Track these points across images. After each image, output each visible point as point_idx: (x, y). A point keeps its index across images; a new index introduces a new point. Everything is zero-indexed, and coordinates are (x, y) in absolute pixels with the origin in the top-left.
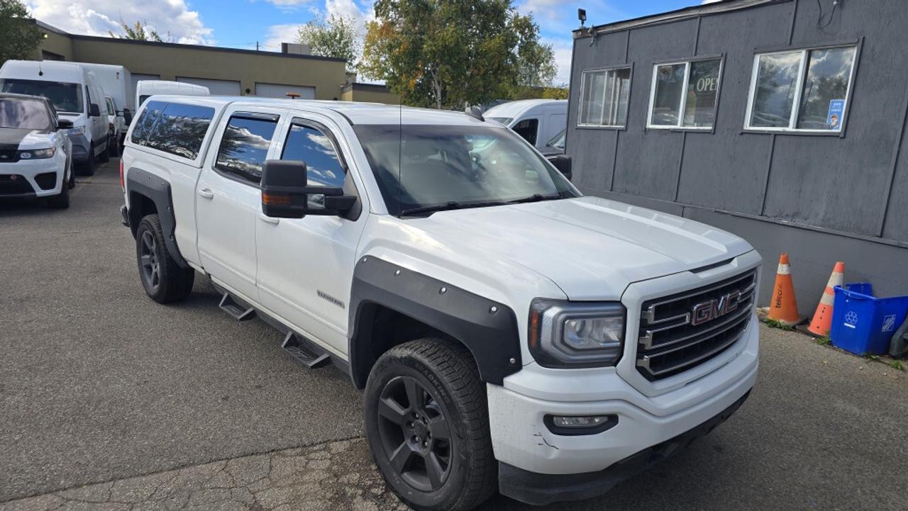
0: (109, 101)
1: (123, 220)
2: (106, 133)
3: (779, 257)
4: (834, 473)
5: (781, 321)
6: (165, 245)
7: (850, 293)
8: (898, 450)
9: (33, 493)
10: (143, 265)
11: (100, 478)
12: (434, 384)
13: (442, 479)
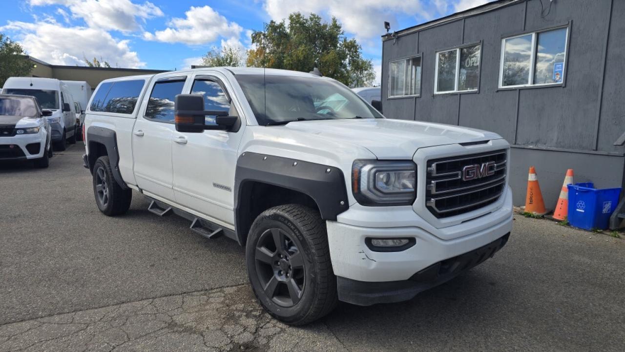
0: (76, 105)
1: (85, 165)
2: (74, 124)
3: (529, 169)
4: (573, 295)
5: (534, 213)
6: (112, 174)
7: (578, 188)
8: (618, 282)
9: (20, 320)
10: (98, 191)
11: (66, 310)
12: (291, 229)
13: (299, 296)
